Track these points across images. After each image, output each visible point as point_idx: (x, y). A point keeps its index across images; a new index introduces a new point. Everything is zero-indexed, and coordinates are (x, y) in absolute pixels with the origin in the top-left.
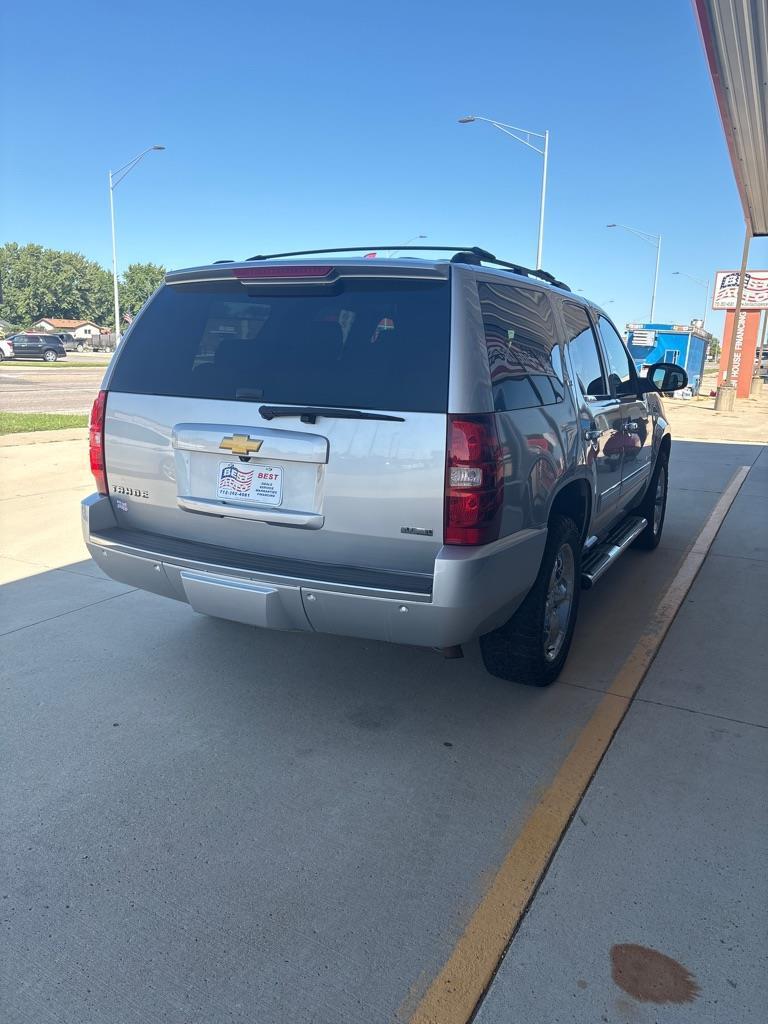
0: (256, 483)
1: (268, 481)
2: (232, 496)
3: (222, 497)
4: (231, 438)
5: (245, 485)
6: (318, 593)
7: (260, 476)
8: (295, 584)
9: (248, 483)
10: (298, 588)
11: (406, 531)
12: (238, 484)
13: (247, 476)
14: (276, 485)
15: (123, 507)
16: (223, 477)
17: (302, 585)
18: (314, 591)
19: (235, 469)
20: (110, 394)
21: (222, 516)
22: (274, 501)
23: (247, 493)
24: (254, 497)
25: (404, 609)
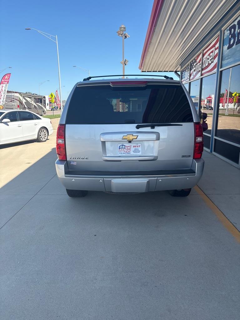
0: (133, 149)
1: (137, 148)
2: (124, 154)
3: (120, 155)
4: (127, 136)
5: (129, 150)
6: (162, 179)
7: (134, 147)
8: (155, 177)
9: (130, 149)
10: (156, 178)
11: (183, 156)
12: (126, 150)
13: (129, 147)
14: (140, 149)
15: (75, 164)
16: (119, 148)
17: (157, 177)
18: (160, 178)
19: (124, 146)
20: (66, 125)
21: (120, 161)
22: (140, 154)
23: (130, 152)
24: (132, 153)
25: (188, 179)
